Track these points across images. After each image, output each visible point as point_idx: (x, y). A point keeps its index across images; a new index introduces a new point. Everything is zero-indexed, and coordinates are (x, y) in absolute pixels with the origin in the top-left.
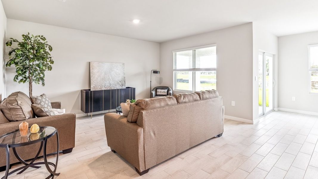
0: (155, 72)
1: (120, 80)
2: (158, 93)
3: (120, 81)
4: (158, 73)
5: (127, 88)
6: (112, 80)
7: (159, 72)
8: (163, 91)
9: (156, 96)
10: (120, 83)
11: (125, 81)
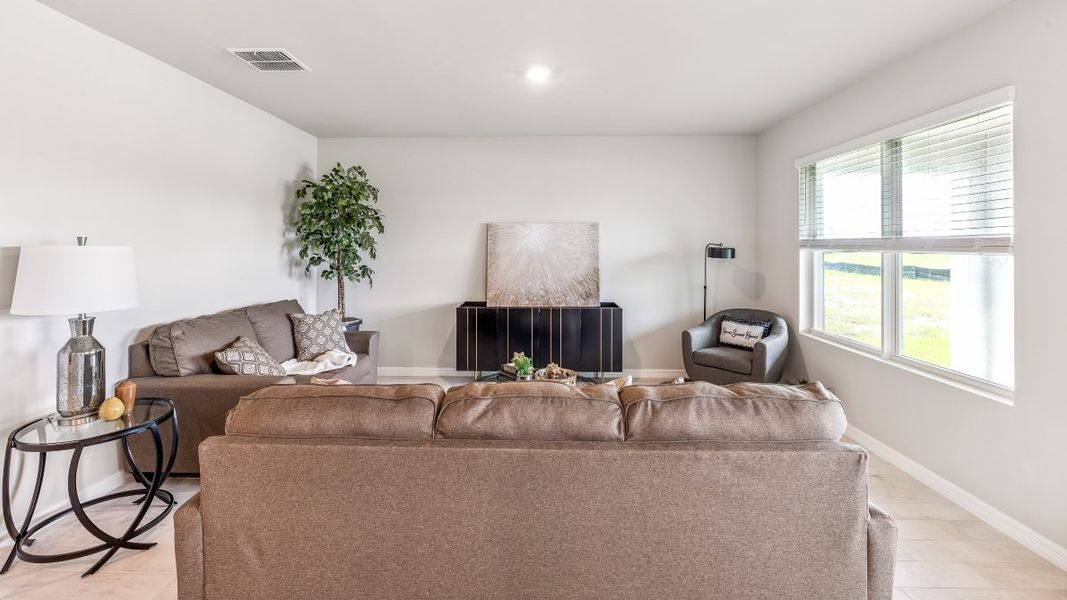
0: (716, 252)
1: (581, 279)
2: (725, 338)
3: (580, 283)
4: (726, 257)
5: (603, 305)
6: (553, 276)
7: (733, 251)
8: (744, 328)
9: (718, 346)
10: (581, 290)
11: (598, 283)
